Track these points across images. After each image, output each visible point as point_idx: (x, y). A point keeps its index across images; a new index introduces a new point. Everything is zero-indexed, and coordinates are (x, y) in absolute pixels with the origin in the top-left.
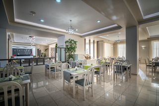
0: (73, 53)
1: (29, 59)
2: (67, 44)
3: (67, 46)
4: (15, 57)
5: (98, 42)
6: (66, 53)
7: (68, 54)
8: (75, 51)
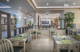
0: (71, 23)
1: (46, 26)
2: (66, 16)
3: (66, 17)
4: (42, 25)
6: (65, 23)
7: (67, 23)
8: (73, 21)
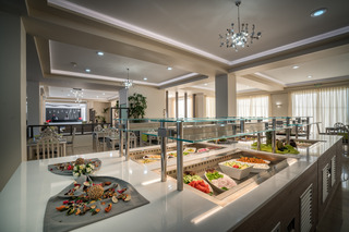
3: (131, 105)
5: (194, 95)
6: (129, 116)
8: (143, 113)
